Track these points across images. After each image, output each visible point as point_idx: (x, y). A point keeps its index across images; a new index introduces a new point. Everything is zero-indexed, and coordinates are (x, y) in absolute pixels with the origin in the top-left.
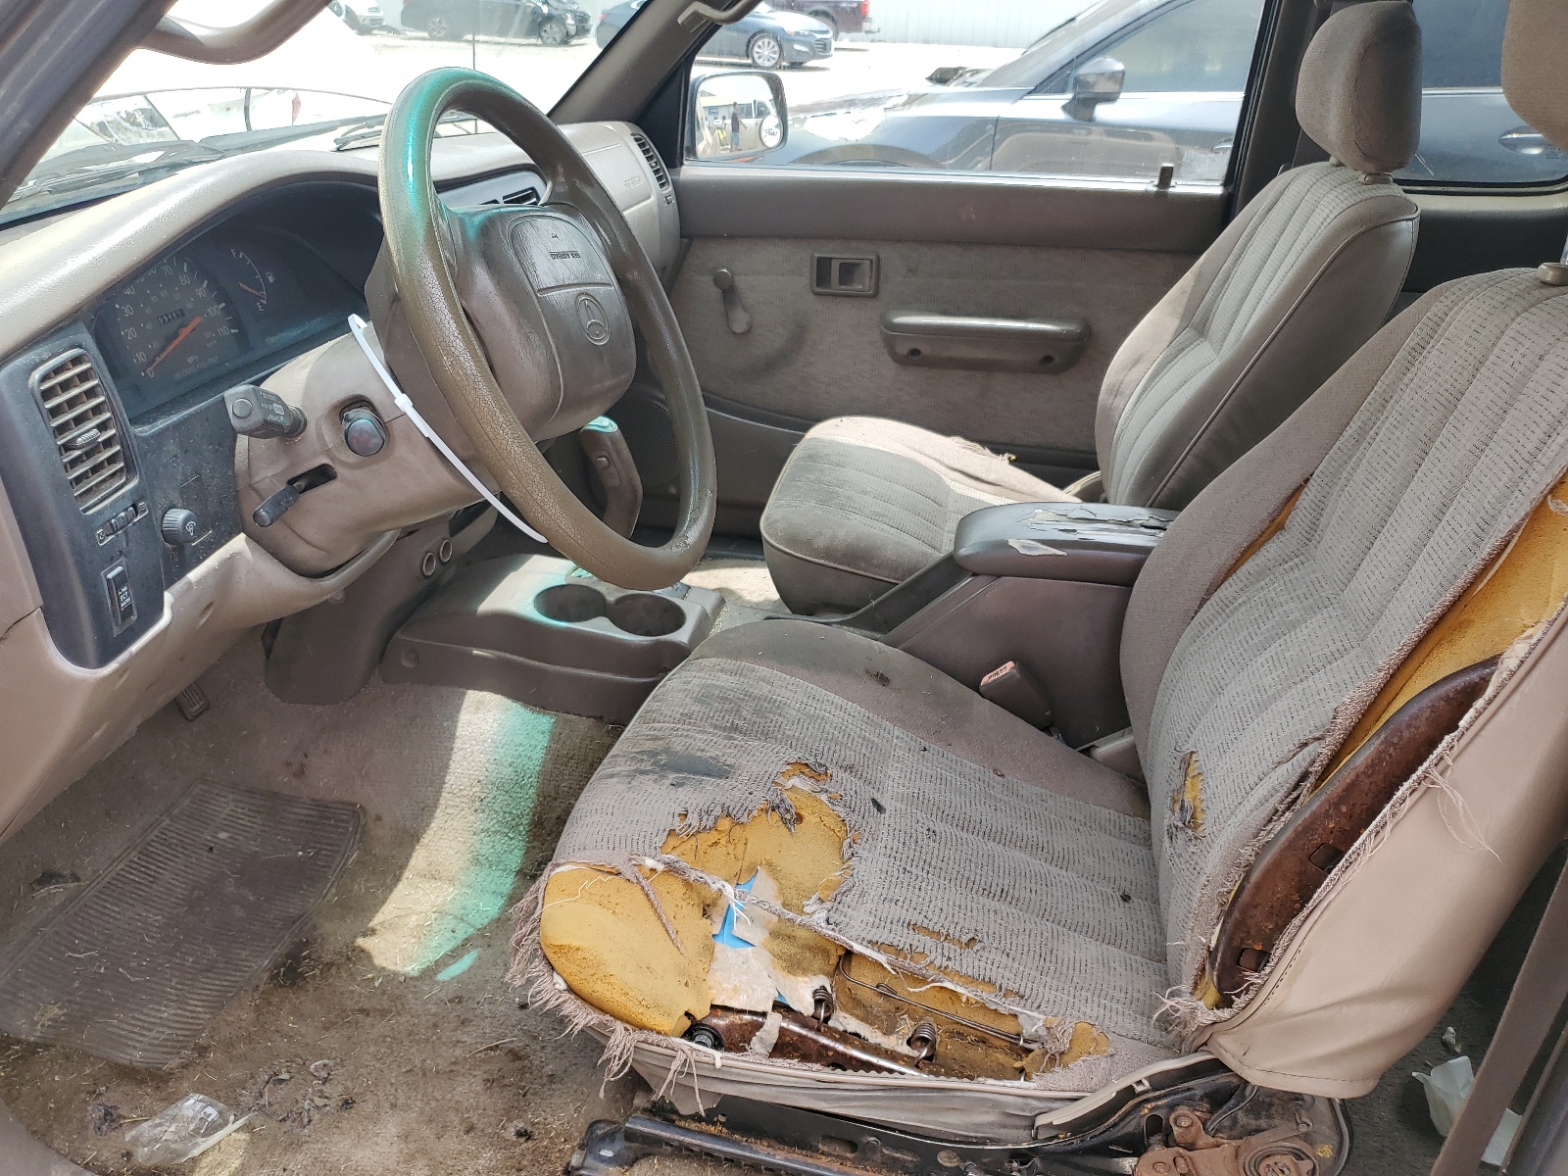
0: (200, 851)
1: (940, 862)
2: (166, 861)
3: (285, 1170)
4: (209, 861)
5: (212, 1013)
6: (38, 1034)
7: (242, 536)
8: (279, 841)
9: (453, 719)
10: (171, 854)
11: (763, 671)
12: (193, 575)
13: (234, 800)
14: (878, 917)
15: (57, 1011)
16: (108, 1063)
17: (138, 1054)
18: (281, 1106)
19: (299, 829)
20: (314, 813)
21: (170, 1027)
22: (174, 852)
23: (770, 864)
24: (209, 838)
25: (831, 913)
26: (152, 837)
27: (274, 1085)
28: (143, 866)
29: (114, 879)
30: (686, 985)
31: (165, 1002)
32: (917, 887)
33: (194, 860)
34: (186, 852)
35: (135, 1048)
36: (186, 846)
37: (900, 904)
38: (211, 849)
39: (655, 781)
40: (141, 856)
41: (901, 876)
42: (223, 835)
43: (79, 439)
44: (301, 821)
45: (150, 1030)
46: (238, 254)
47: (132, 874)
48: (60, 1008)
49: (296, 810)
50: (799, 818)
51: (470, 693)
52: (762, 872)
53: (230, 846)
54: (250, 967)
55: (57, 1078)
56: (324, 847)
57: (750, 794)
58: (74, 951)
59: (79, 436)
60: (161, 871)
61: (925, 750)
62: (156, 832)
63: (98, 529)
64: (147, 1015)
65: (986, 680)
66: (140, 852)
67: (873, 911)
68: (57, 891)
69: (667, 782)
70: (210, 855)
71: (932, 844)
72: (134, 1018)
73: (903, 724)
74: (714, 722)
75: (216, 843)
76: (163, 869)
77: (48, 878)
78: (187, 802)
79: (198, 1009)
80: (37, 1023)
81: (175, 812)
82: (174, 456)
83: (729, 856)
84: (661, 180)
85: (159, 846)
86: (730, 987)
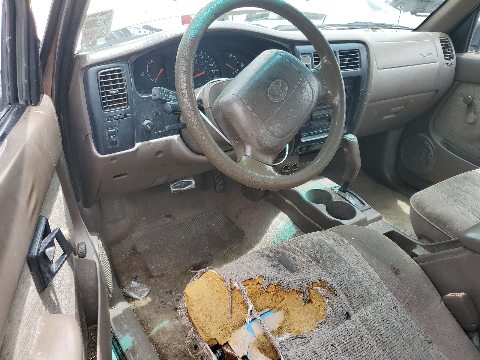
0: (205, 226)
1: (353, 351)
2: (196, 225)
3: (150, 315)
4: (205, 229)
5: (173, 267)
6: (141, 251)
7: (179, 135)
8: (224, 233)
9: (273, 218)
10: (199, 224)
11: (349, 245)
12: (152, 141)
13: (223, 217)
14: (303, 354)
15: (148, 247)
16: (146, 265)
17: (153, 267)
18: (164, 299)
19: (230, 232)
20: (236, 229)
21: (163, 265)
22: (199, 223)
23: (287, 311)
24: (210, 224)
25: (286, 341)
26: (198, 217)
27: (169, 294)
28: (190, 223)
29: (182, 223)
30: (222, 330)
31: (168, 259)
32: (331, 354)
33: (202, 228)
34: (202, 225)
35: (153, 266)
36: (203, 223)
37: (316, 355)
38: (208, 227)
39: (267, 261)
40: (192, 221)
41: (329, 346)
42: (213, 225)
43: (110, 92)
44: (232, 230)
45: (159, 263)
46: (232, 56)
47: (187, 224)
48: (149, 247)
49: (232, 226)
50: (310, 301)
51: (282, 212)
52: (281, 312)
53: (213, 228)
54: (190, 261)
55: (135, 263)
56: (232, 240)
57: (295, 282)
58: (161, 236)
59: (111, 91)
60: (193, 226)
61: (395, 308)
62: (199, 217)
63: (108, 117)
64: (162, 260)
65: (450, 295)
66: (192, 220)
67: (303, 351)
68: (169, 220)
69: (271, 263)
70: (207, 229)
71: (357, 343)
72: (159, 259)
73: (394, 293)
74: (310, 253)
75: (210, 226)
76: (194, 226)
77: (169, 216)
78: (212, 213)
79: (172, 265)
80: (143, 248)
81: (208, 213)
82: (153, 105)
83: (272, 300)
84: (448, 56)
85: (197, 220)
86: (235, 341)
